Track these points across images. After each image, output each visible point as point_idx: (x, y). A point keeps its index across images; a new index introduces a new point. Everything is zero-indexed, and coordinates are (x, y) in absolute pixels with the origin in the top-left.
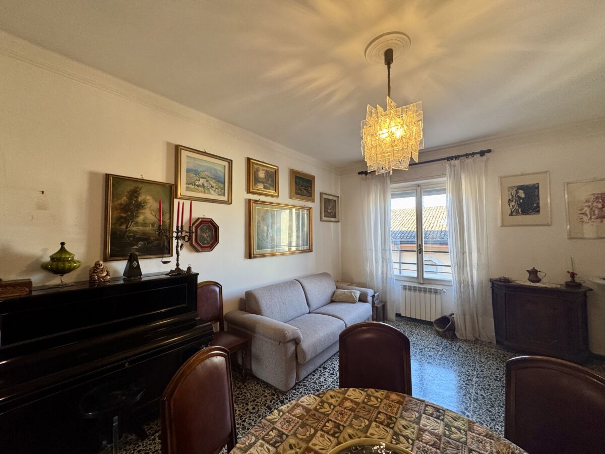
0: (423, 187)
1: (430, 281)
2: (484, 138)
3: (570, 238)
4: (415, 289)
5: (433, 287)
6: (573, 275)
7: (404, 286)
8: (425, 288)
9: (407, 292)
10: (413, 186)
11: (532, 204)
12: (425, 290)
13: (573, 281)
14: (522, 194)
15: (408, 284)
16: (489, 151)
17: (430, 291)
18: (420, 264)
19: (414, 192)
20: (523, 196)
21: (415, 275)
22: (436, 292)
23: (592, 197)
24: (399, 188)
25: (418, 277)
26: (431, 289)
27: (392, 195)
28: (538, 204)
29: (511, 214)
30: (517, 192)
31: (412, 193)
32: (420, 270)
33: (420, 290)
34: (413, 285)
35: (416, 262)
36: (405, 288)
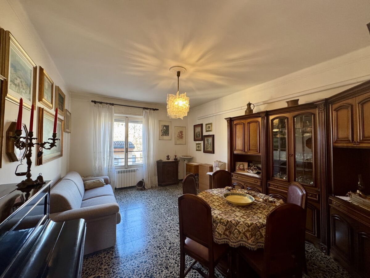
0: (129, 119)
1: (131, 166)
2: (156, 104)
3: (175, 144)
4: (124, 172)
5: (133, 169)
6: (176, 156)
7: (118, 171)
8: (129, 170)
9: (120, 174)
10: (124, 117)
11: (167, 132)
12: (129, 171)
13: (176, 158)
14: (165, 128)
15: (120, 170)
16: (158, 110)
17: (132, 171)
18: (126, 158)
19: (124, 121)
20: (165, 129)
21: (124, 164)
22: (134, 171)
23: (180, 132)
24: (119, 117)
26: (132, 170)
27: (115, 120)
28: (169, 132)
29: (162, 136)
30: (164, 127)
31: (123, 120)
32: (126, 161)
33: (127, 171)
34: (123, 170)
35: (124, 157)
36: (119, 172)
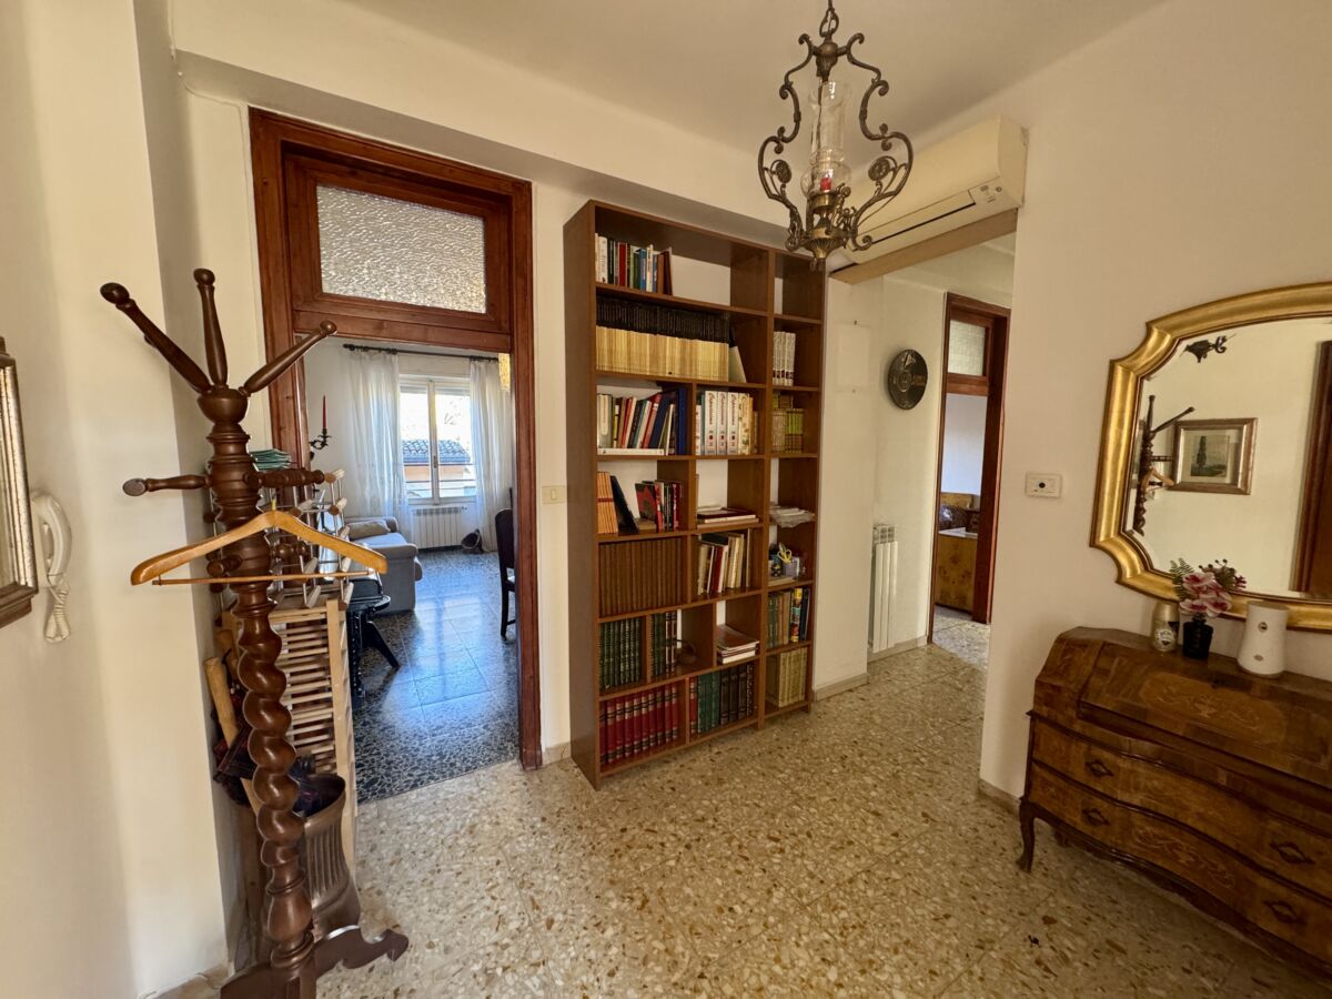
0: (435, 384)
1: (448, 500)
4: (431, 512)
5: (452, 506)
7: (418, 510)
8: (444, 509)
9: (422, 517)
10: (423, 380)
12: (444, 511)
15: (422, 507)
17: (450, 511)
18: (435, 482)
19: (425, 389)
21: (429, 495)
22: (456, 510)
24: (412, 380)
25: (433, 498)
26: (451, 508)
27: (402, 388)
31: (422, 389)
32: (435, 490)
33: (437, 512)
34: (428, 507)
35: (430, 479)
36: (419, 513)
